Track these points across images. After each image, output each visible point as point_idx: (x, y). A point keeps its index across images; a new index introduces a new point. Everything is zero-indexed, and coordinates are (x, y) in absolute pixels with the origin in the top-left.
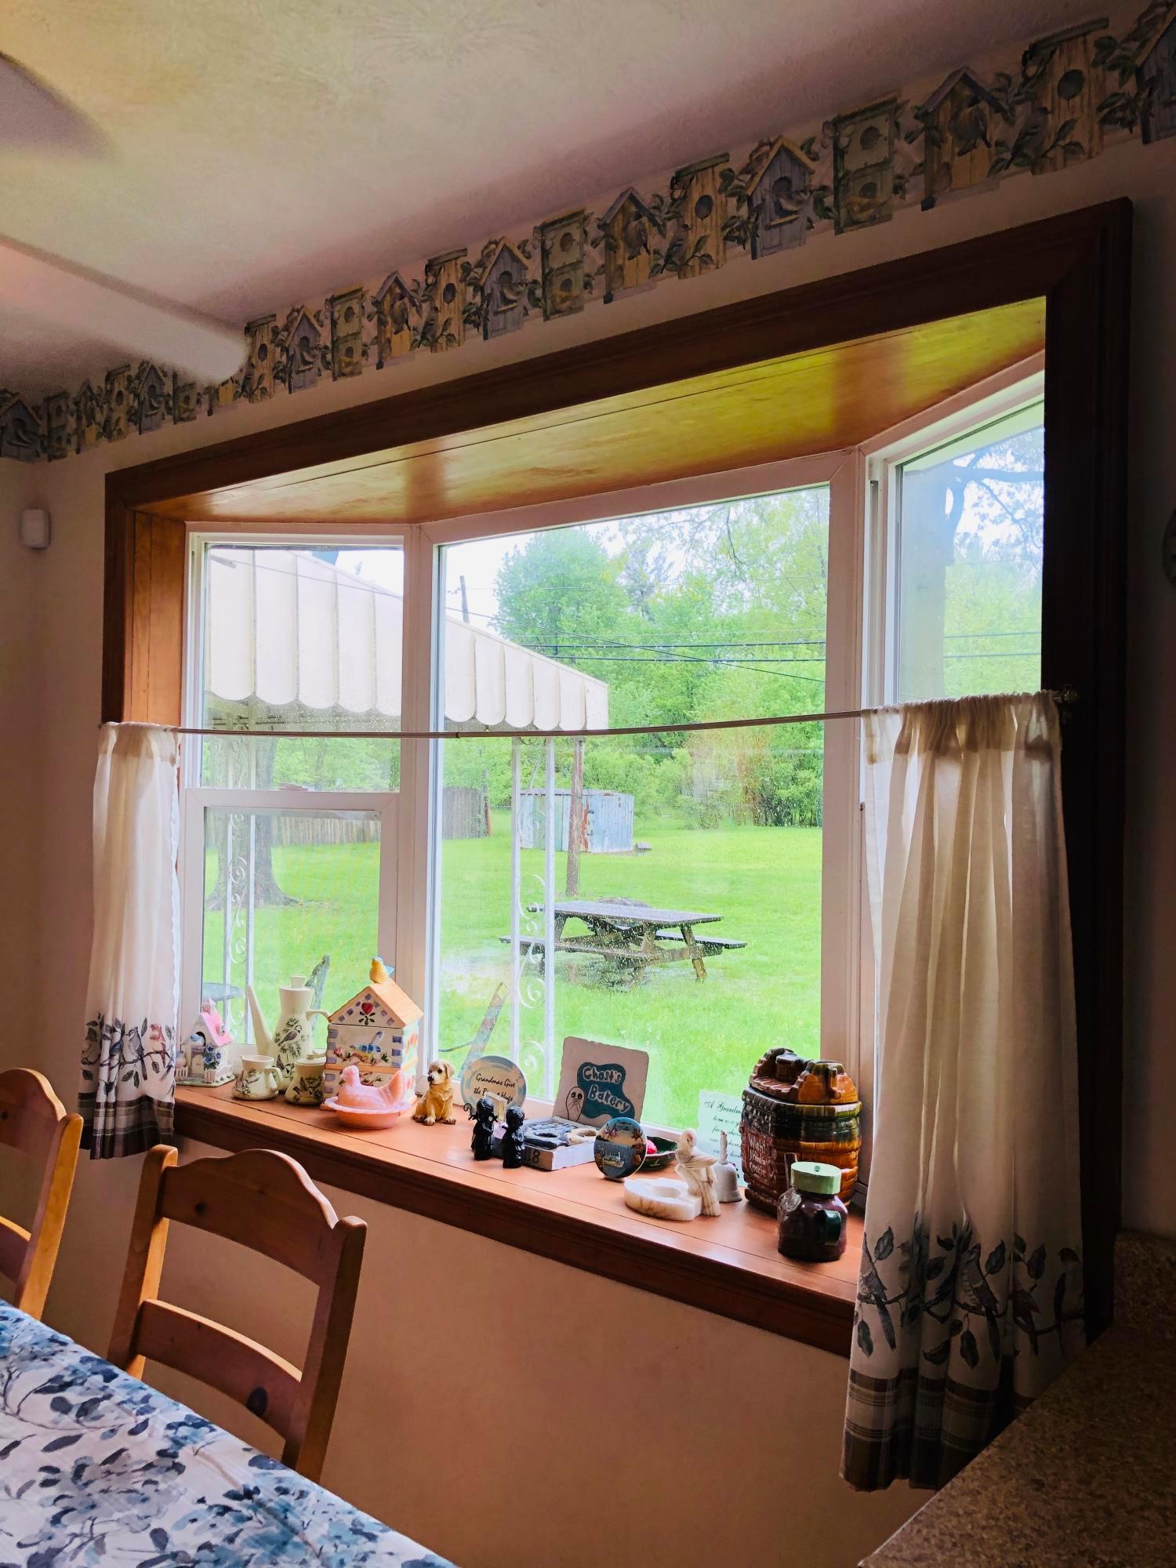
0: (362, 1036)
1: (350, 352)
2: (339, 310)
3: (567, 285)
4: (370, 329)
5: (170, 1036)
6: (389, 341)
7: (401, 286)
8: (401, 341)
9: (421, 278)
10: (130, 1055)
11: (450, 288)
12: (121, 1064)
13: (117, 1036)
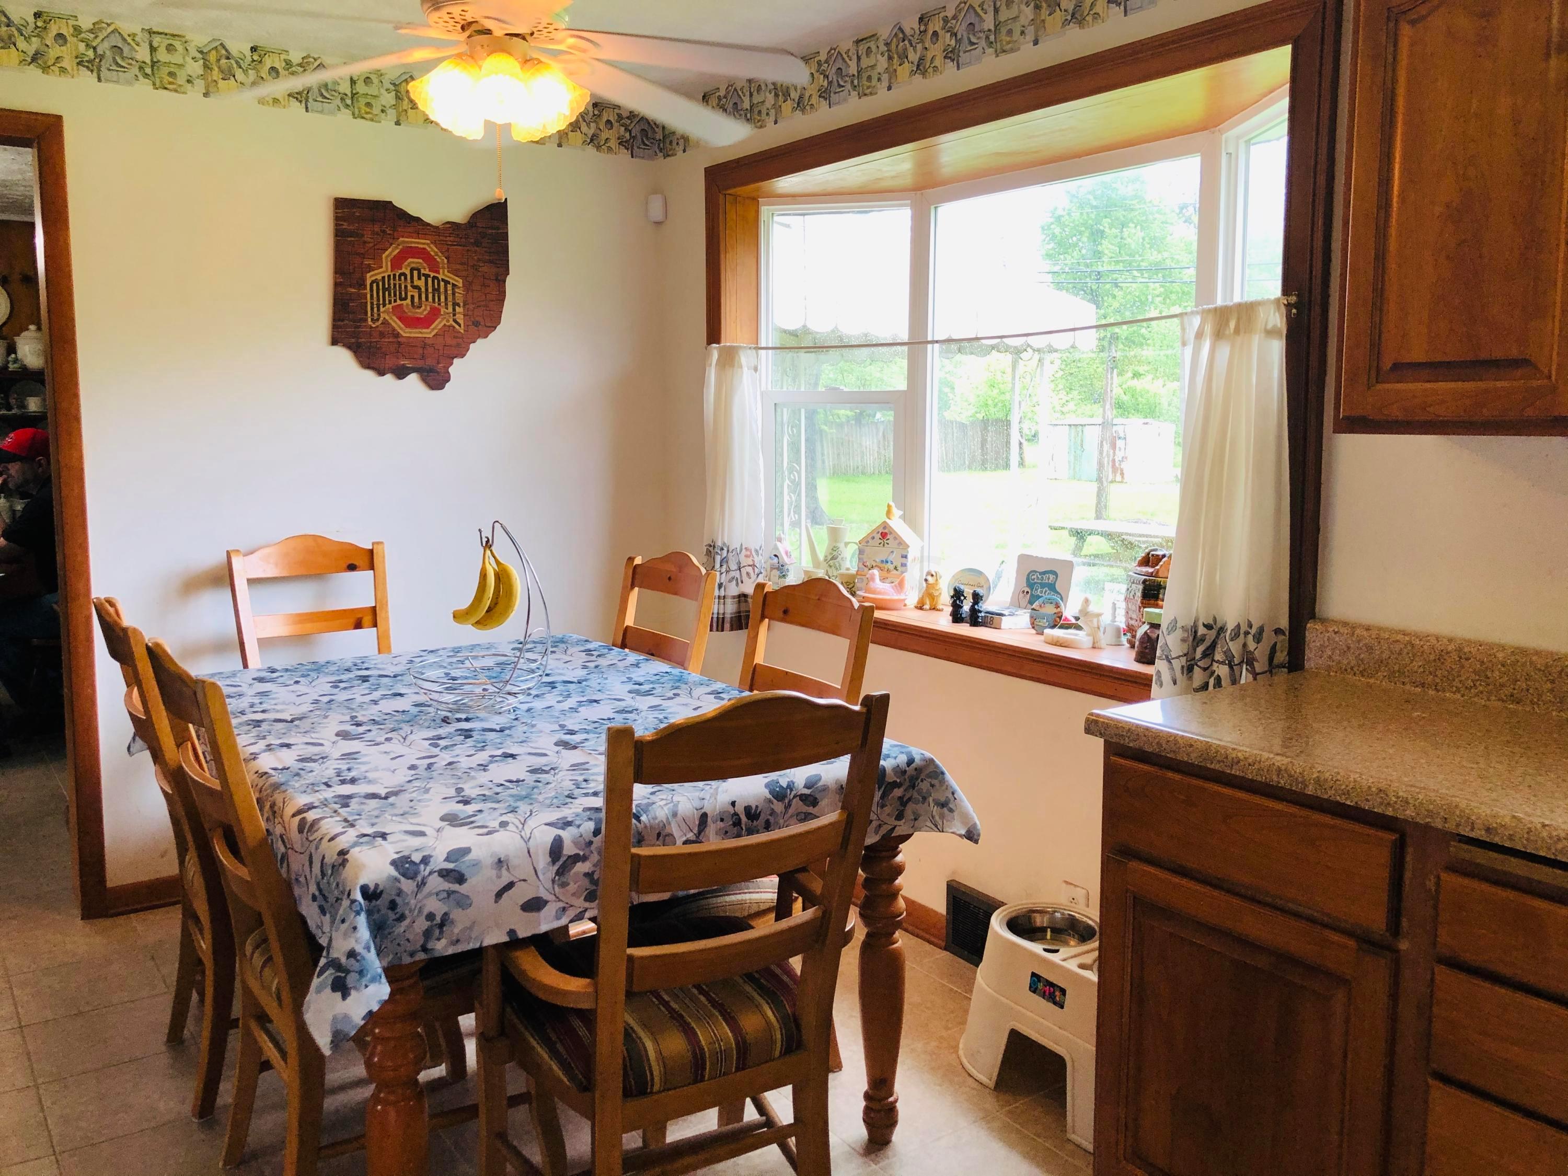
0: (881, 553)
1: (869, 78)
2: (863, 48)
3: (1010, 32)
4: (883, 63)
5: (758, 555)
6: (895, 70)
7: (903, 32)
8: (904, 71)
9: (916, 26)
10: (733, 566)
11: (935, 34)
12: (727, 572)
13: (725, 552)
